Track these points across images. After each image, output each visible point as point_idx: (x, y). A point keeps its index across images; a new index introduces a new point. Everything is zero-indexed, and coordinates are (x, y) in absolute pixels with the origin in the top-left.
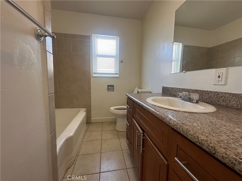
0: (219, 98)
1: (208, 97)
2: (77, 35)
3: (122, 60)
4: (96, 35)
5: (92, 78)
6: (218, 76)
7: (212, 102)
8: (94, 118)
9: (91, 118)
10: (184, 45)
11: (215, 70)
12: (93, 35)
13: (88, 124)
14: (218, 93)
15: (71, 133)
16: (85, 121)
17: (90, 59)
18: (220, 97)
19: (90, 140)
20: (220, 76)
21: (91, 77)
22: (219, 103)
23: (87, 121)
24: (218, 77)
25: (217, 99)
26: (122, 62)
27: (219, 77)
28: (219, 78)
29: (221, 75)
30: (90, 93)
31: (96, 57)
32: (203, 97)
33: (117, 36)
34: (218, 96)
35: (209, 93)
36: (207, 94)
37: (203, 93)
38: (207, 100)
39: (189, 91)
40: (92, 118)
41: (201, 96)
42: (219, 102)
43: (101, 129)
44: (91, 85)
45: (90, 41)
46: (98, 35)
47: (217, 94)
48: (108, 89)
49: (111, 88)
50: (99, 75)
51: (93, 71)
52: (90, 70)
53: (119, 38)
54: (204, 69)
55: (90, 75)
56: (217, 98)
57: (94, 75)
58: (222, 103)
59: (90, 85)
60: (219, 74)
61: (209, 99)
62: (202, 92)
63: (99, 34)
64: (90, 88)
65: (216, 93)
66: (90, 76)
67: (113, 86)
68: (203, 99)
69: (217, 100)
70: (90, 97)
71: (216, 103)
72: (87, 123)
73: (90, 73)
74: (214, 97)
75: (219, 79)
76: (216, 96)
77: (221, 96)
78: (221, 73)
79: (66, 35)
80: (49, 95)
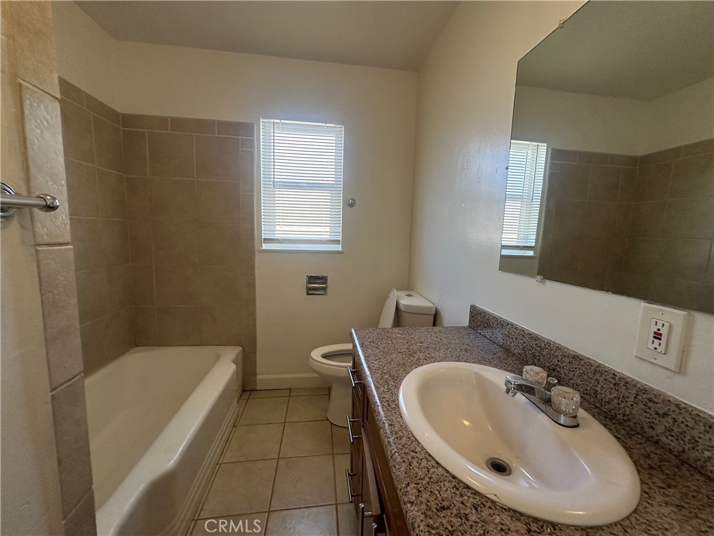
0: (655, 416)
1: (615, 395)
2: (213, 122)
3: (353, 199)
4: (272, 120)
5: (258, 256)
6: (655, 333)
7: (629, 420)
8: (265, 376)
9: (255, 375)
10: (553, 150)
11: (643, 304)
12: (262, 120)
13: (246, 396)
14: (649, 396)
15: (171, 460)
16: (237, 386)
17: (253, 196)
18: (657, 413)
19: (244, 459)
20: (661, 335)
21: (257, 253)
22: (652, 433)
23: (243, 386)
24: (652, 335)
25: (648, 415)
26: (351, 205)
27: (658, 336)
28: (657, 341)
29: (664, 331)
30: (252, 300)
31: (272, 190)
32: (598, 389)
33: (338, 124)
34: (650, 408)
35: (617, 381)
36: (612, 385)
37: (597, 376)
38: (611, 407)
39: (553, 352)
40: (258, 377)
41: (591, 385)
42: (653, 428)
43: (284, 414)
44: (256, 274)
45: (253, 140)
46: (276, 121)
47: (646, 396)
48: (309, 289)
49: (317, 284)
50: (279, 245)
51: (263, 232)
52: (253, 229)
53: (343, 129)
54: (607, 291)
55: (254, 244)
56: (645, 412)
57: (265, 246)
58: (663, 439)
59: (253, 275)
60: (659, 326)
61: (617, 406)
62: (595, 371)
63: (280, 119)
64: (251, 285)
65: (644, 393)
66: (254, 250)
67: (323, 279)
68: (596, 397)
69: (648, 420)
70: (253, 314)
71: (643, 428)
72: (244, 391)
73: (253, 238)
74: (635, 405)
75: (656, 345)
76: (645, 405)
77: (661, 412)
78: (667, 325)
79: (177, 123)
80: (54, 393)
